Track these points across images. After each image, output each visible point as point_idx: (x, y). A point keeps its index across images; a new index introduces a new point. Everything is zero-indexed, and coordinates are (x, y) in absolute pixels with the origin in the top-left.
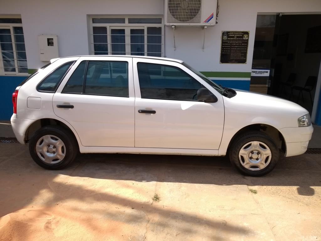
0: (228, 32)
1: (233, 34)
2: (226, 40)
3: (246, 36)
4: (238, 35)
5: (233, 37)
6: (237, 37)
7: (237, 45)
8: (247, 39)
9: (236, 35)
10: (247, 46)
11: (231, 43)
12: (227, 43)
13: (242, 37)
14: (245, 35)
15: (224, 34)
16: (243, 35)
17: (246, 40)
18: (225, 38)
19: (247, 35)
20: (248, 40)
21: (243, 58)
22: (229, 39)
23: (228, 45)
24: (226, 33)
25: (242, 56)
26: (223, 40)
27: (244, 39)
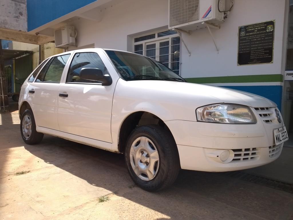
0: (246, 27)
1: (252, 28)
2: (244, 36)
3: (270, 27)
4: (259, 27)
5: (253, 31)
6: (258, 30)
7: (259, 41)
8: (272, 30)
9: (256, 29)
10: (272, 39)
11: (250, 40)
12: (245, 39)
13: (265, 29)
14: (268, 26)
15: (241, 29)
16: (266, 27)
17: (271, 32)
18: (243, 33)
19: (272, 26)
20: (273, 32)
21: (267, 56)
22: (248, 34)
23: (247, 42)
24: (243, 28)
25: (265, 53)
26: (240, 37)
27: (268, 31)
